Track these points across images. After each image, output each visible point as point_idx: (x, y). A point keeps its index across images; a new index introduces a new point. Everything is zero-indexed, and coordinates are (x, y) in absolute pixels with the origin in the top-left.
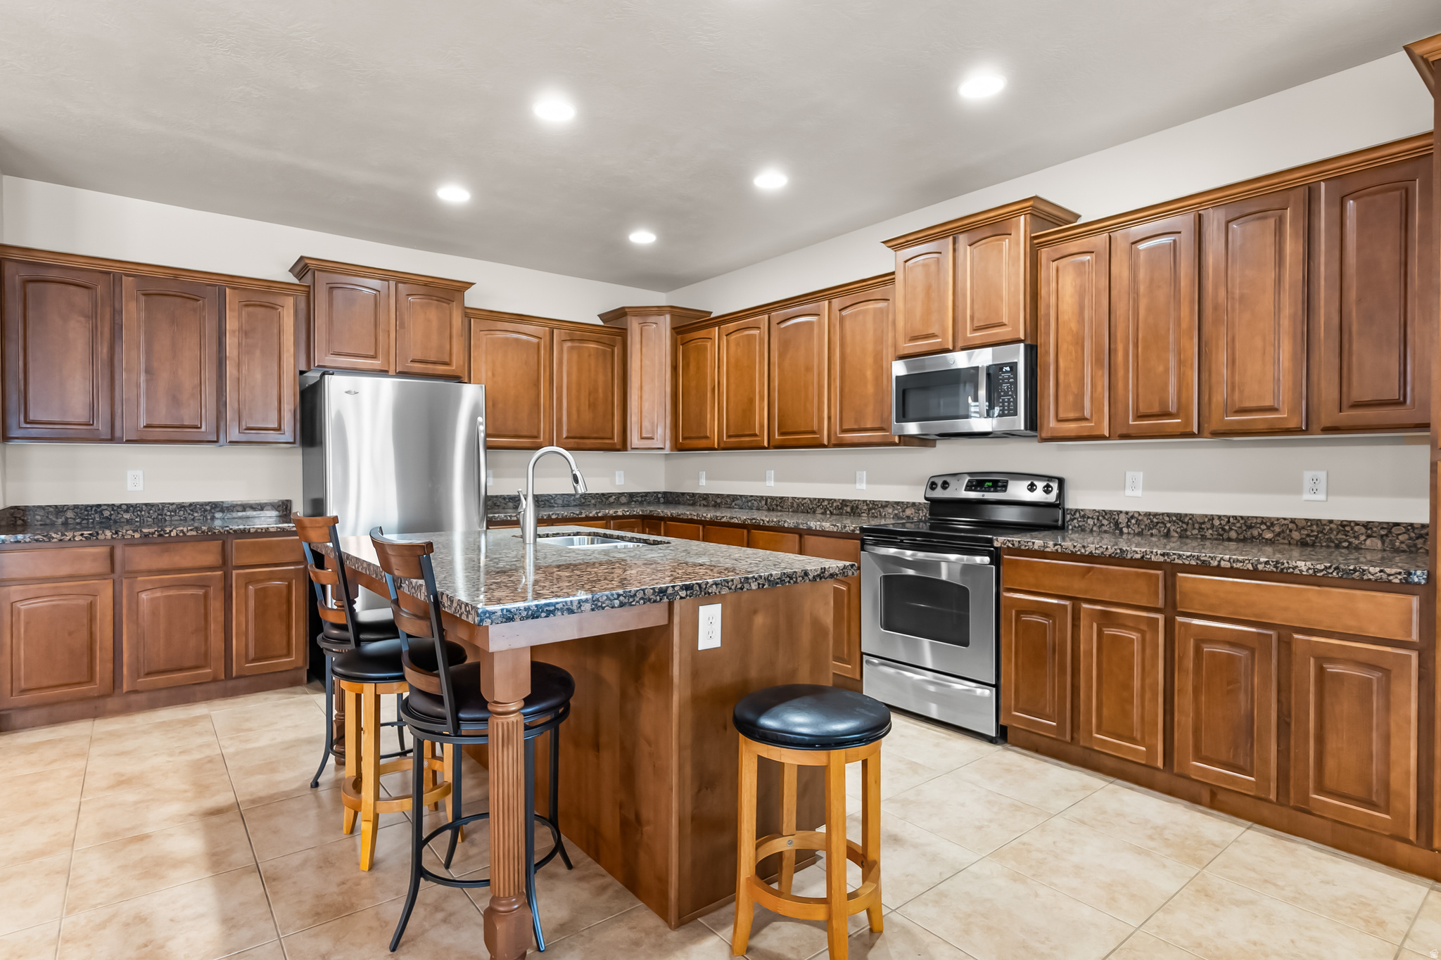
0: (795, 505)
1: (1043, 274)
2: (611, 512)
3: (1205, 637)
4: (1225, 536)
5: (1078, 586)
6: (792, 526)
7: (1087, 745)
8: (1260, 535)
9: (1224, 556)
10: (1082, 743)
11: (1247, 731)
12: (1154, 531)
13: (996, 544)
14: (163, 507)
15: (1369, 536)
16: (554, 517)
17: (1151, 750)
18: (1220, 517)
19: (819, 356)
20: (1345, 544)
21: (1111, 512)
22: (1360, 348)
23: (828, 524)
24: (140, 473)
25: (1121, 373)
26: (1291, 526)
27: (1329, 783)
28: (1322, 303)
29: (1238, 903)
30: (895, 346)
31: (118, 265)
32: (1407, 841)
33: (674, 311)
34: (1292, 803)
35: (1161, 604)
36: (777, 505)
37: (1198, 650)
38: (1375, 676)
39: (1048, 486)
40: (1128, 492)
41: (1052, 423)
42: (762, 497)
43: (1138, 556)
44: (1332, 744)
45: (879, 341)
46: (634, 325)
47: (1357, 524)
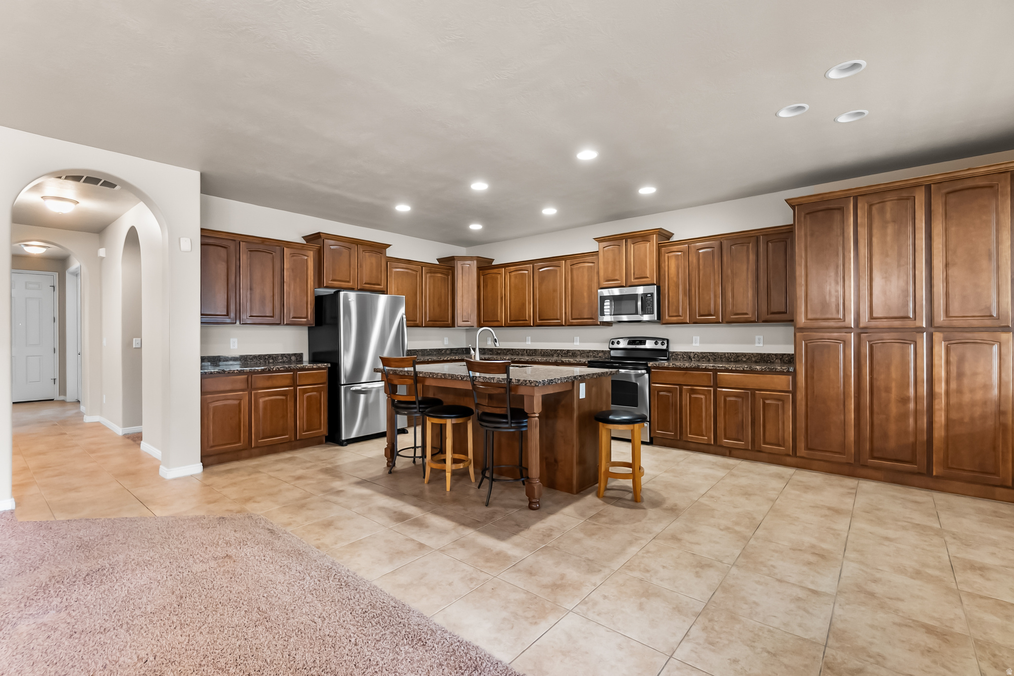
0: (542, 353)
1: (662, 258)
2: (453, 358)
3: (727, 395)
4: (730, 360)
5: (681, 380)
6: (553, 361)
7: (686, 440)
8: (741, 359)
9: (732, 366)
10: (684, 439)
11: (742, 426)
12: (704, 359)
13: (649, 365)
14: (247, 357)
15: (776, 359)
16: (430, 360)
17: (709, 438)
18: (728, 353)
19: (560, 285)
20: (769, 362)
21: (687, 352)
22: (774, 294)
23: (572, 360)
24: (236, 340)
25: (693, 299)
26: (752, 356)
27: (767, 440)
28: (762, 277)
29: (743, 476)
30: (599, 283)
31: (239, 236)
32: (789, 455)
33: (479, 259)
34: (756, 449)
35: (712, 384)
36: (533, 353)
37: (725, 400)
38: (780, 403)
39: (663, 342)
40: (694, 344)
41: (667, 317)
42: (524, 349)
43: (704, 367)
44: (768, 427)
45: (590, 280)
46: (459, 265)
47: (773, 354)
